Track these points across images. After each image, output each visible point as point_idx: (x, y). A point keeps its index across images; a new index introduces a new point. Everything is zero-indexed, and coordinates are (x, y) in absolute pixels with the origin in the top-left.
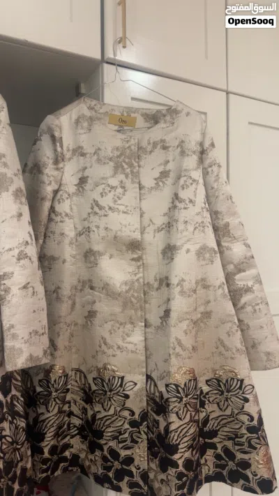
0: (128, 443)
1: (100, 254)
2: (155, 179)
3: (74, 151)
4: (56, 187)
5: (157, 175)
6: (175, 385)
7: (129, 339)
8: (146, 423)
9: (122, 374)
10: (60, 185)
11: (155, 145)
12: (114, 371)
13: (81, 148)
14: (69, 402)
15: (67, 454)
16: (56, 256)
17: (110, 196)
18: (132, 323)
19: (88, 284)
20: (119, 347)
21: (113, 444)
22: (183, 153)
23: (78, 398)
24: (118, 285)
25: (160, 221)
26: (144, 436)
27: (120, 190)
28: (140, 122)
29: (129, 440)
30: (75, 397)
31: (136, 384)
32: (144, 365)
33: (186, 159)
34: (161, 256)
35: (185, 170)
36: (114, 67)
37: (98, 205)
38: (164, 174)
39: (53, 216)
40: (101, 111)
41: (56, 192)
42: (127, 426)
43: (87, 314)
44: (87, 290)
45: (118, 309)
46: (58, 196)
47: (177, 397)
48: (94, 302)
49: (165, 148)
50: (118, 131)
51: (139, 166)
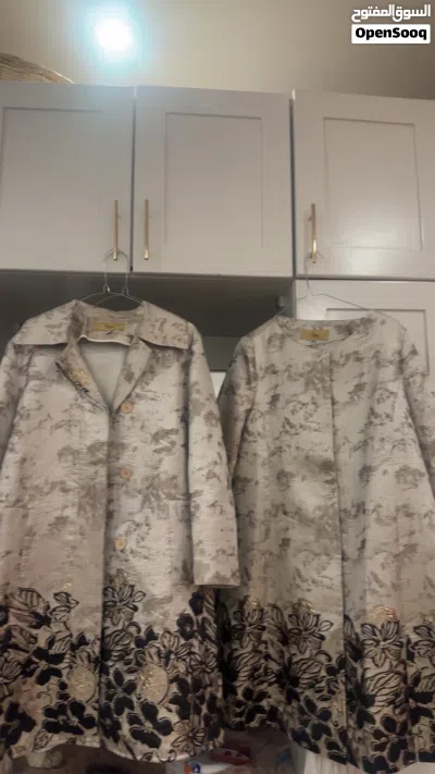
0: (325, 692)
1: (292, 476)
2: (350, 393)
3: (267, 369)
4: (249, 407)
5: (351, 389)
6: (370, 625)
7: (324, 573)
8: (343, 671)
9: (318, 612)
10: (253, 404)
11: (348, 357)
12: (309, 608)
13: (273, 365)
14: (266, 643)
15: (264, 703)
16: (249, 477)
17: (302, 412)
18: (327, 555)
19: (280, 509)
20: (314, 582)
21: (309, 693)
22: (378, 364)
23: (275, 639)
24: (311, 510)
25: (356, 438)
26: (342, 687)
27: (311, 407)
28: (333, 335)
29: (326, 689)
30: (272, 637)
31: (332, 624)
32: (341, 603)
33: (382, 370)
34: (358, 478)
35: (382, 383)
36: (304, 282)
37: (289, 423)
38: (359, 387)
39: (246, 436)
40: (293, 328)
41: (249, 411)
42: (323, 673)
43: (280, 542)
44: (281, 515)
45: (312, 538)
46: (251, 417)
47: (373, 640)
48: (287, 529)
49: (359, 360)
50: (311, 346)
51: (332, 380)
